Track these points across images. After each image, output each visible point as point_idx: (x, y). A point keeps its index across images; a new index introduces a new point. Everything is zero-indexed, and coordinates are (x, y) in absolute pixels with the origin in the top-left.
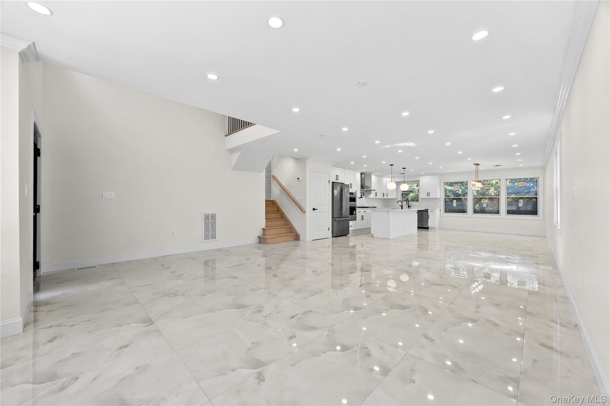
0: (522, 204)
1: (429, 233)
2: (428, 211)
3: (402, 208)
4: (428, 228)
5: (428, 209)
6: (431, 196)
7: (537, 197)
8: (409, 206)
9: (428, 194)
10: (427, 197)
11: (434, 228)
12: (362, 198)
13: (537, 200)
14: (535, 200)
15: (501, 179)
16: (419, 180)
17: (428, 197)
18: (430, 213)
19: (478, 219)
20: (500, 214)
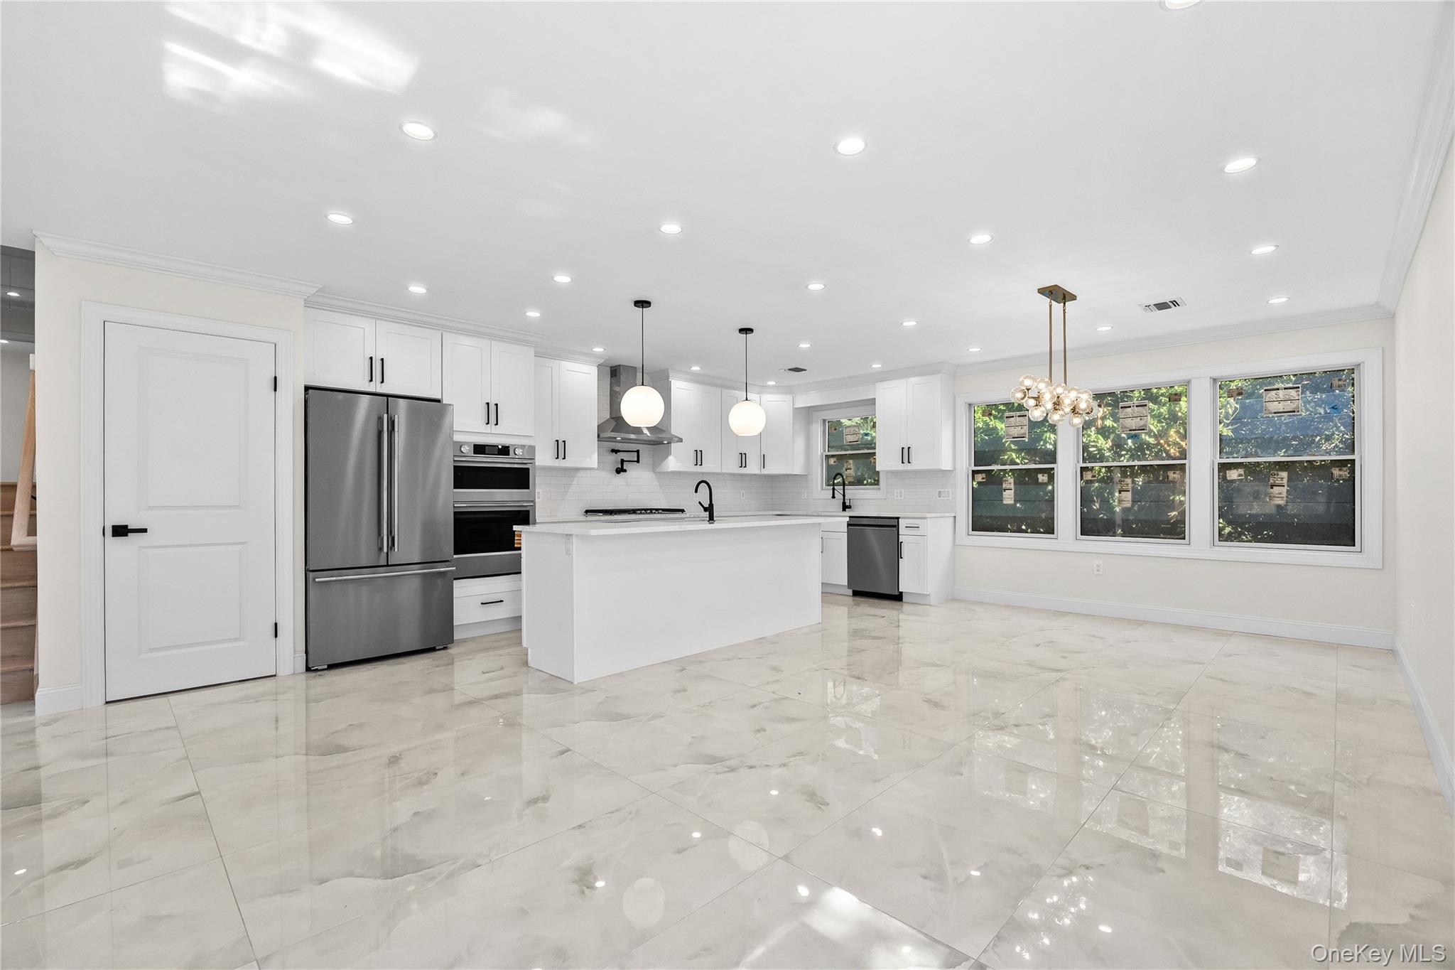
0: (1285, 494)
1: (901, 616)
2: (897, 526)
3: (711, 518)
4: (898, 597)
5: (898, 518)
6: (918, 463)
7: (1354, 460)
8: (844, 503)
9: (906, 455)
10: (902, 467)
11: (920, 600)
12: (625, 471)
13: (1352, 472)
14: (1345, 473)
15: (1193, 381)
16: (873, 397)
17: (907, 467)
18: (905, 536)
19: (1096, 563)
20: (1186, 541)
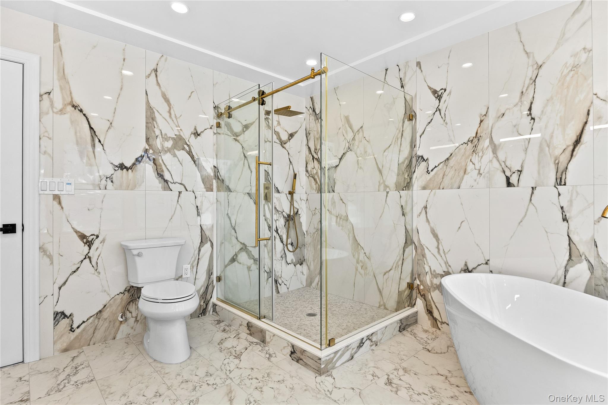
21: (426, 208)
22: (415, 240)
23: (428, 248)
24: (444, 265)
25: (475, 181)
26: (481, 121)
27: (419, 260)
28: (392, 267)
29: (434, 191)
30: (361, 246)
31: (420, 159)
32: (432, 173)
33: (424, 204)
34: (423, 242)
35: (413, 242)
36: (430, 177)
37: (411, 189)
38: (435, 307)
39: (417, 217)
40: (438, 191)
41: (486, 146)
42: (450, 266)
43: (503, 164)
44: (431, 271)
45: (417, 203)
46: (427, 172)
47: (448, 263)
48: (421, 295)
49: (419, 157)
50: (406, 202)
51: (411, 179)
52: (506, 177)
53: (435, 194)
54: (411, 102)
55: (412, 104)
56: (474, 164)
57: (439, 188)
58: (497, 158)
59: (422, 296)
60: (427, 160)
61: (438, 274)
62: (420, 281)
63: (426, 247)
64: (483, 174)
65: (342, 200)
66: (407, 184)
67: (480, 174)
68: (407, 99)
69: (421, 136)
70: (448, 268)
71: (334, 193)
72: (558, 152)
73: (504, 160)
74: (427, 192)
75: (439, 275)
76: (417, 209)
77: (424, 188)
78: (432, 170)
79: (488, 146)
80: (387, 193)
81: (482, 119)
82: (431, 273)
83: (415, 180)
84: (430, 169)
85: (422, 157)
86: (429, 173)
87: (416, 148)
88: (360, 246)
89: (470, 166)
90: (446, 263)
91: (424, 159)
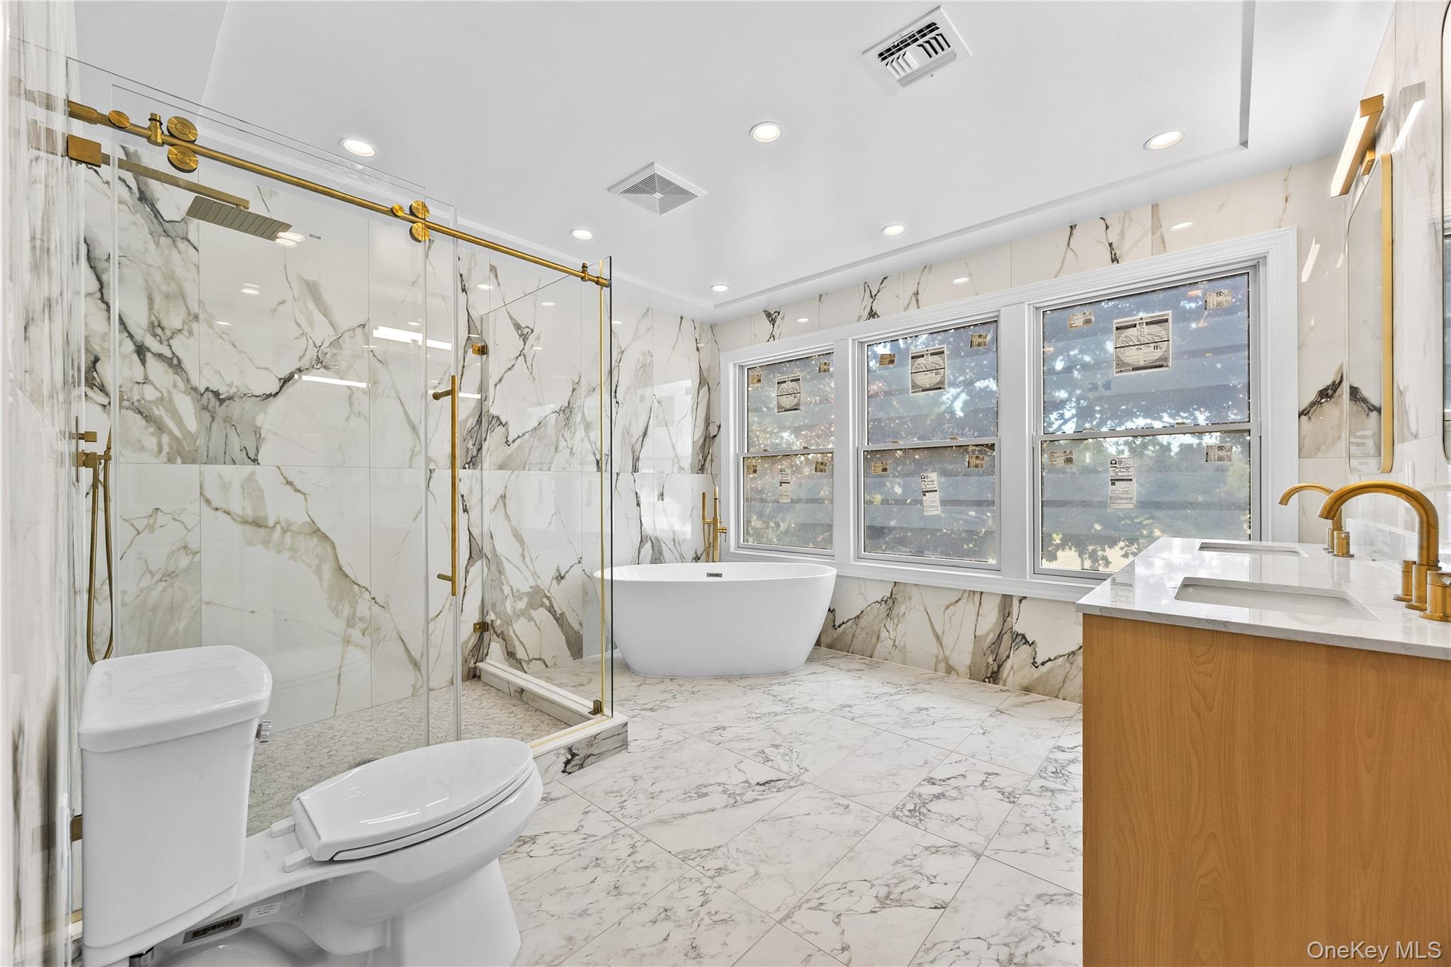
21: (503, 497)
22: (487, 550)
23: (508, 560)
24: (530, 578)
25: (568, 462)
26: (574, 390)
27: (493, 581)
28: (443, 607)
29: (516, 472)
30: (362, 584)
31: (495, 421)
32: (514, 446)
33: (500, 492)
34: (499, 550)
35: (481, 554)
36: (510, 452)
37: (479, 468)
38: (519, 643)
39: (491, 513)
40: (522, 472)
41: (578, 422)
42: (539, 577)
43: (593, 445)
44: (512, 592)
45: (489, 490)
46: (506, 443)
47: (536, 574)
48: (497, 634)
49: (493, 418)
50: (471, 490)
51: (480, 449)
52: (597, 460)
53: (518, 476)
54: (480, 324)
55: (482, 327)
56: (566, 441)
57: (524, 469)
58: (588, 436)
59: (498, 636)
60: (505, 424)
61: (523, 593)
62: (495, 613)
63: (506, 558)
64: (576, 454)
65: (290, 483)
66: (471, 459)
67: (572, 453)
68: (471, 315)
69: (496, 385)
70: (536, 581)
71: (257, 466)
72: (634, 440)
73: (594, 441)
74: (507, 473)
75: (524, 595)
76: (490, 501)
77: (501, 467)
78: (514, 441)
79: (581, 422)
80: (431, 472)
81: (575, 387)
82: (513, 595)
83: (487, 454)
84: (510, 439)
85: (498, 418)
86: (509, 445)
87: (489, 401)
88: (359, 585)
89: (562, 444)
90: (534, 574)
91: (501, 423)
